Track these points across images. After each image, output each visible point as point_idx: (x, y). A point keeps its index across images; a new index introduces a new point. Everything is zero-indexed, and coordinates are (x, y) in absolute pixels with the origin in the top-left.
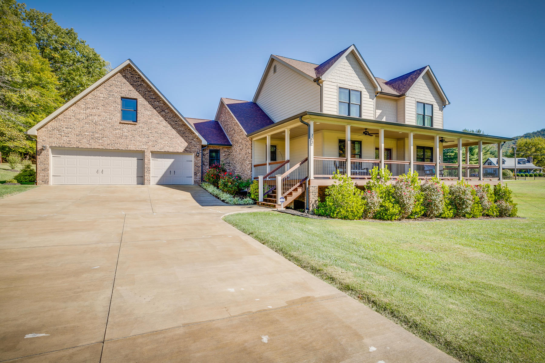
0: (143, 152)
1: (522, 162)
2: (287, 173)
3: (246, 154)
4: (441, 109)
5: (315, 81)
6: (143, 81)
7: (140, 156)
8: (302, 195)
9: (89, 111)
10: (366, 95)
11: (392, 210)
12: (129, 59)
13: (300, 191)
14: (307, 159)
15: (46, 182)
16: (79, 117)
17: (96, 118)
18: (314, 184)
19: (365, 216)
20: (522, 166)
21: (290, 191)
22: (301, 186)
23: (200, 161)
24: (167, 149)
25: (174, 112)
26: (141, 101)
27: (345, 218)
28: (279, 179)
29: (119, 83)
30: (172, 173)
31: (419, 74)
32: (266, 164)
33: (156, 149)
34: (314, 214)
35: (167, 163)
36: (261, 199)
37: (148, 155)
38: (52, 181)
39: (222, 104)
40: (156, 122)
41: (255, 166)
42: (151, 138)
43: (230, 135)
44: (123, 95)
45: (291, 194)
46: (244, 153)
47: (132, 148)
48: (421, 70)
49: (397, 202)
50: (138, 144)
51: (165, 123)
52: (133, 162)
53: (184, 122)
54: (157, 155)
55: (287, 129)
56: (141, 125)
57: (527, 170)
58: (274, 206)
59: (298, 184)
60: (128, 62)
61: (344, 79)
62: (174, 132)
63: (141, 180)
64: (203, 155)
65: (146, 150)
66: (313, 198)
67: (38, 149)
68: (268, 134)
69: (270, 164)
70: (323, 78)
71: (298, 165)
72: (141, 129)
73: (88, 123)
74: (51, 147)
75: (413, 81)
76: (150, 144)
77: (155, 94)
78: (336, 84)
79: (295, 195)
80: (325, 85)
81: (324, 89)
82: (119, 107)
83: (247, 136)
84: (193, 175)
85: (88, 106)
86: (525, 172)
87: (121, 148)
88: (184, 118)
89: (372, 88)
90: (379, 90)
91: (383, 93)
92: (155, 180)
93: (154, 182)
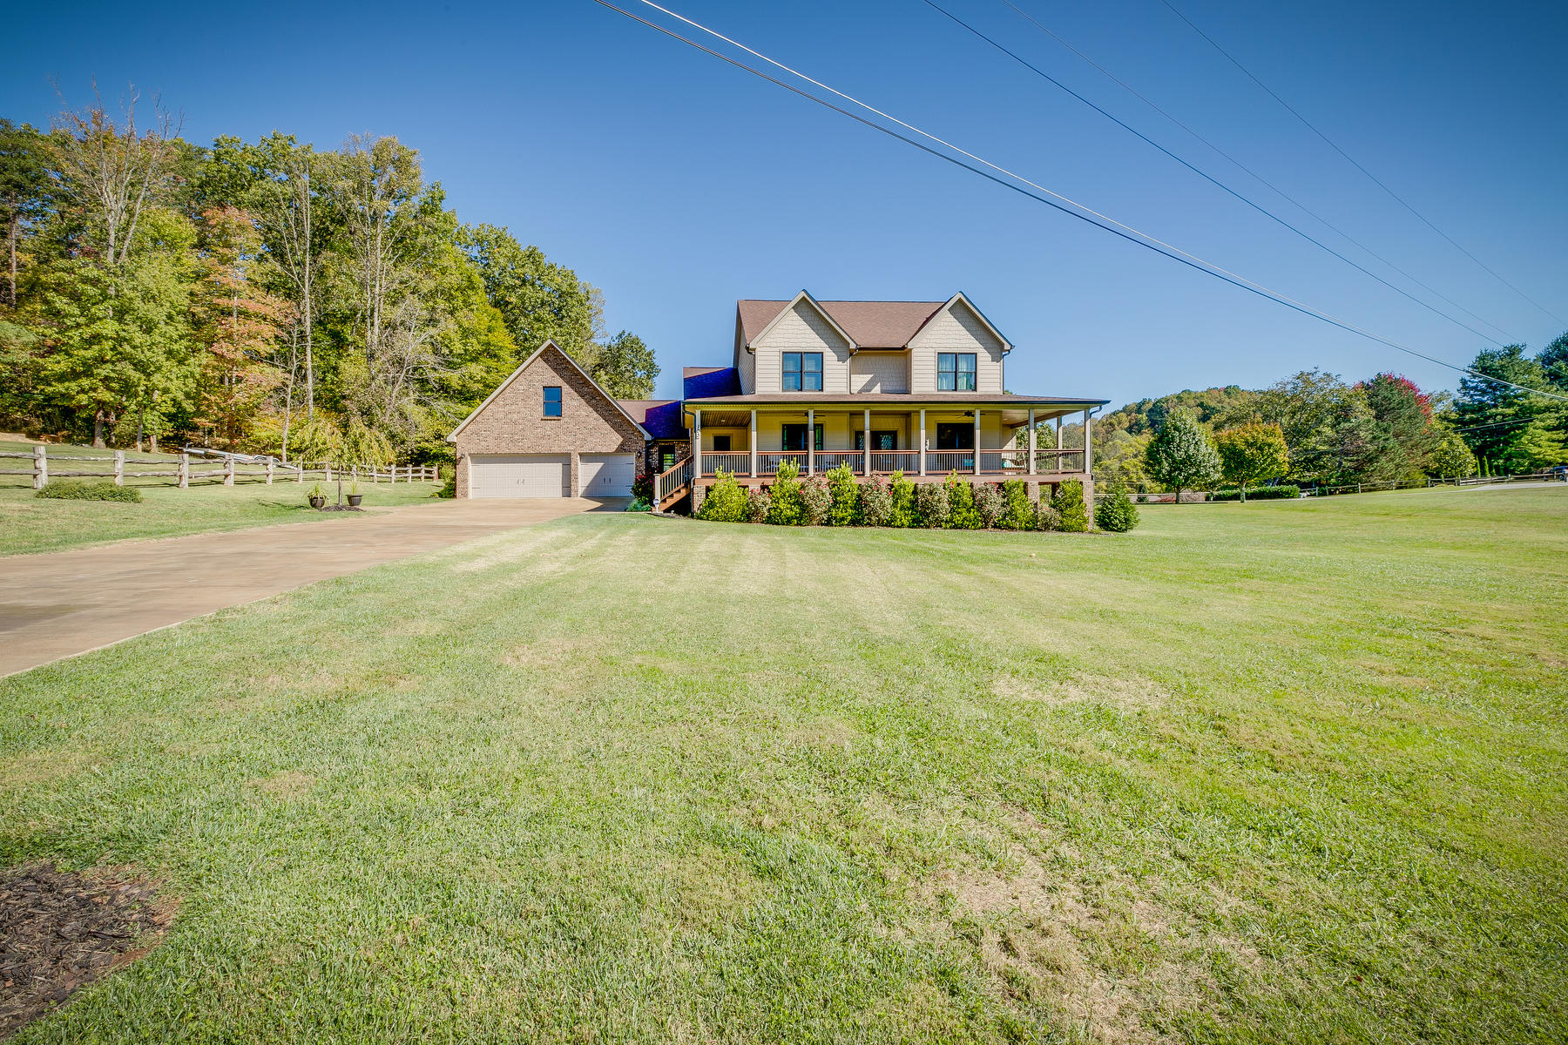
0: (568, 455)
2: (667, 473)
4: (996, 360)
6: (568, 363)
7: (565, 459)
8: (686, 497)
9: (508, 408)
10: (830, 357)
12: (551, 338)
13: (684, 492)
14: (692, 457)
15: (465, 495)
16: (497, 416)
17: (516, 416)
18: (700, 484)
19: (749, 518)
21: (675, 490)
22: (684, 486)
23: (644, 463)
24: (599, 449)
25: (607, 399)
26: (566, 388)
28: (658, 478)
29: (540, 370)
30: (607, 480)
33: (585, 450)
34: (699, 518)
35: (596, 467)
37: (576, 458)
38: (471, 495)
40: (584, 414)
42: (579, 436)
44: (545, 384)
45: (672, 496)
47: (556, 450)
49: (798, 503)
50: (563, 445)
51: (595, 415)
52: (557, 468)
53: (620, 411)
54: (587, 457)
56: (566, 420)
58: (650, 510)
59: (680, 486)
60: (550, 341)
61: (791, 340)
62: (607, 426)
63: (567, 491)
64: (649, 453)
65: (573, 453)
66: (698, 500)
67: (459, 456)
70: (754, 345)
71: (680, 465)
72: (566, 426)
73: (507, 423)
74: (470, 454)
76: (578, 443)
78: (777, 349)
79: (677, 497)
80: (760, 353)
82: (541, 400)
84: (634, 483)
85: (507, 402)
87: (543, 450)
89: (841, 345)
90: (853, 346)
91: (860, 349)
92: (581, 491)
93: (580, 494)
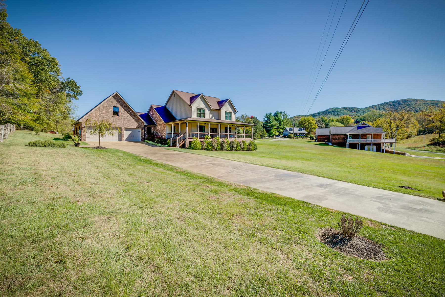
0: (121, 129)
1: (300, 130)
2: (180, 137)
3: (164, 129)
4: (235, 114)
5: (189, 106)
6: (122, 99)
8: (184, 144)
9: (101, 112)
10: (206, 110)
11: (210, 148)
12: (117, 92)
14: (186, 133)
15: (84, 140)
16: (97, 114)
17: (104, 115)
18: (188, 140)
19: (201, 149)
20: (300, 132)
21: (181, 142)
22: (184, 141)
23: (144, 131)
24: (131, 127)
25: (134, 112)
26: (121, 108)
27: (196, 149)
28: (178, 139)
29: (112, 101)
30: (133, 136)
31: (226, 102)
32: (172, 134)
33: (126, 127)
34: (187, 149)
35: (129, 132)
36: (171, 145)
37: (123, 129)
38: (86, 140)
39: (151, 107)
40: (126, 116)
41: (167, 134)
42: (125, 123)
43: (155, 121)
44: (114, 106)
45: (181, 143)
46: (162, 129)
47: (117, 126)
48: (227, 100)
49: (212, 145)
50: (119, 125)
51: (130, 116)
52: (117, 132)
53: (137, 116)
54: (127, 129)
55: (180, 123)
56: (121, 117)
57: (302, 134)
58: (176, 147)
59: (183, 140)
60: (116, 93)
61: (199, 105)
62: (133, 120)
63: (120, 139)
64: (145, 129)
65: (122, 127)
66: (187, 145)
67: (82, 127)
68: (173, 123)
69: (173, 133)
70: (192, 105)
71: (183, 135)
72: (120, 119)
73: (101, 117)
74: (87, 126)
75: (225, 103)
76: (124, 125)
77: (126, 105)
78: (196, 107)
79: (182, 143)
80: (193, 107)
81: (192, 109)
82: (112, 110)
83: (164, 123)
84: (141, 137)
85: (101, 110)
86: (301, 135)
87: (113, 127)
88: (136, 112)
89: (209, 107)
90: (211, 108)
91: (213, 109)
92: (125, 139)
93: (125, 140)
